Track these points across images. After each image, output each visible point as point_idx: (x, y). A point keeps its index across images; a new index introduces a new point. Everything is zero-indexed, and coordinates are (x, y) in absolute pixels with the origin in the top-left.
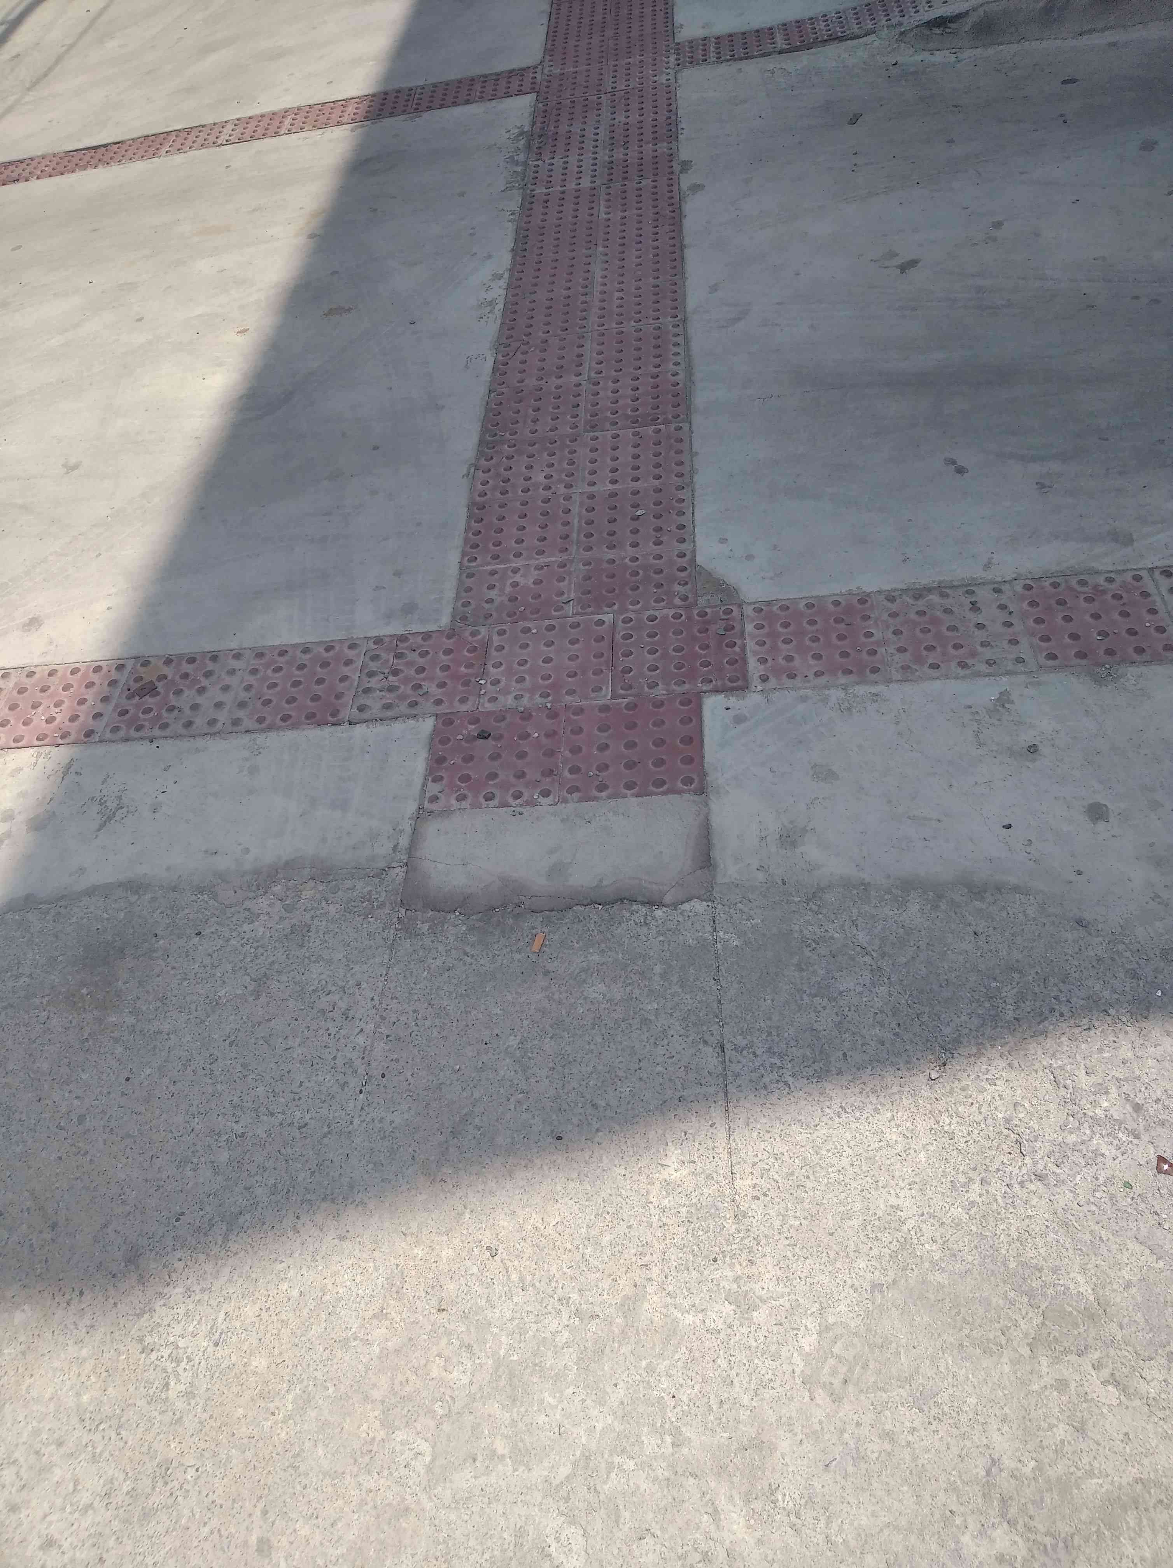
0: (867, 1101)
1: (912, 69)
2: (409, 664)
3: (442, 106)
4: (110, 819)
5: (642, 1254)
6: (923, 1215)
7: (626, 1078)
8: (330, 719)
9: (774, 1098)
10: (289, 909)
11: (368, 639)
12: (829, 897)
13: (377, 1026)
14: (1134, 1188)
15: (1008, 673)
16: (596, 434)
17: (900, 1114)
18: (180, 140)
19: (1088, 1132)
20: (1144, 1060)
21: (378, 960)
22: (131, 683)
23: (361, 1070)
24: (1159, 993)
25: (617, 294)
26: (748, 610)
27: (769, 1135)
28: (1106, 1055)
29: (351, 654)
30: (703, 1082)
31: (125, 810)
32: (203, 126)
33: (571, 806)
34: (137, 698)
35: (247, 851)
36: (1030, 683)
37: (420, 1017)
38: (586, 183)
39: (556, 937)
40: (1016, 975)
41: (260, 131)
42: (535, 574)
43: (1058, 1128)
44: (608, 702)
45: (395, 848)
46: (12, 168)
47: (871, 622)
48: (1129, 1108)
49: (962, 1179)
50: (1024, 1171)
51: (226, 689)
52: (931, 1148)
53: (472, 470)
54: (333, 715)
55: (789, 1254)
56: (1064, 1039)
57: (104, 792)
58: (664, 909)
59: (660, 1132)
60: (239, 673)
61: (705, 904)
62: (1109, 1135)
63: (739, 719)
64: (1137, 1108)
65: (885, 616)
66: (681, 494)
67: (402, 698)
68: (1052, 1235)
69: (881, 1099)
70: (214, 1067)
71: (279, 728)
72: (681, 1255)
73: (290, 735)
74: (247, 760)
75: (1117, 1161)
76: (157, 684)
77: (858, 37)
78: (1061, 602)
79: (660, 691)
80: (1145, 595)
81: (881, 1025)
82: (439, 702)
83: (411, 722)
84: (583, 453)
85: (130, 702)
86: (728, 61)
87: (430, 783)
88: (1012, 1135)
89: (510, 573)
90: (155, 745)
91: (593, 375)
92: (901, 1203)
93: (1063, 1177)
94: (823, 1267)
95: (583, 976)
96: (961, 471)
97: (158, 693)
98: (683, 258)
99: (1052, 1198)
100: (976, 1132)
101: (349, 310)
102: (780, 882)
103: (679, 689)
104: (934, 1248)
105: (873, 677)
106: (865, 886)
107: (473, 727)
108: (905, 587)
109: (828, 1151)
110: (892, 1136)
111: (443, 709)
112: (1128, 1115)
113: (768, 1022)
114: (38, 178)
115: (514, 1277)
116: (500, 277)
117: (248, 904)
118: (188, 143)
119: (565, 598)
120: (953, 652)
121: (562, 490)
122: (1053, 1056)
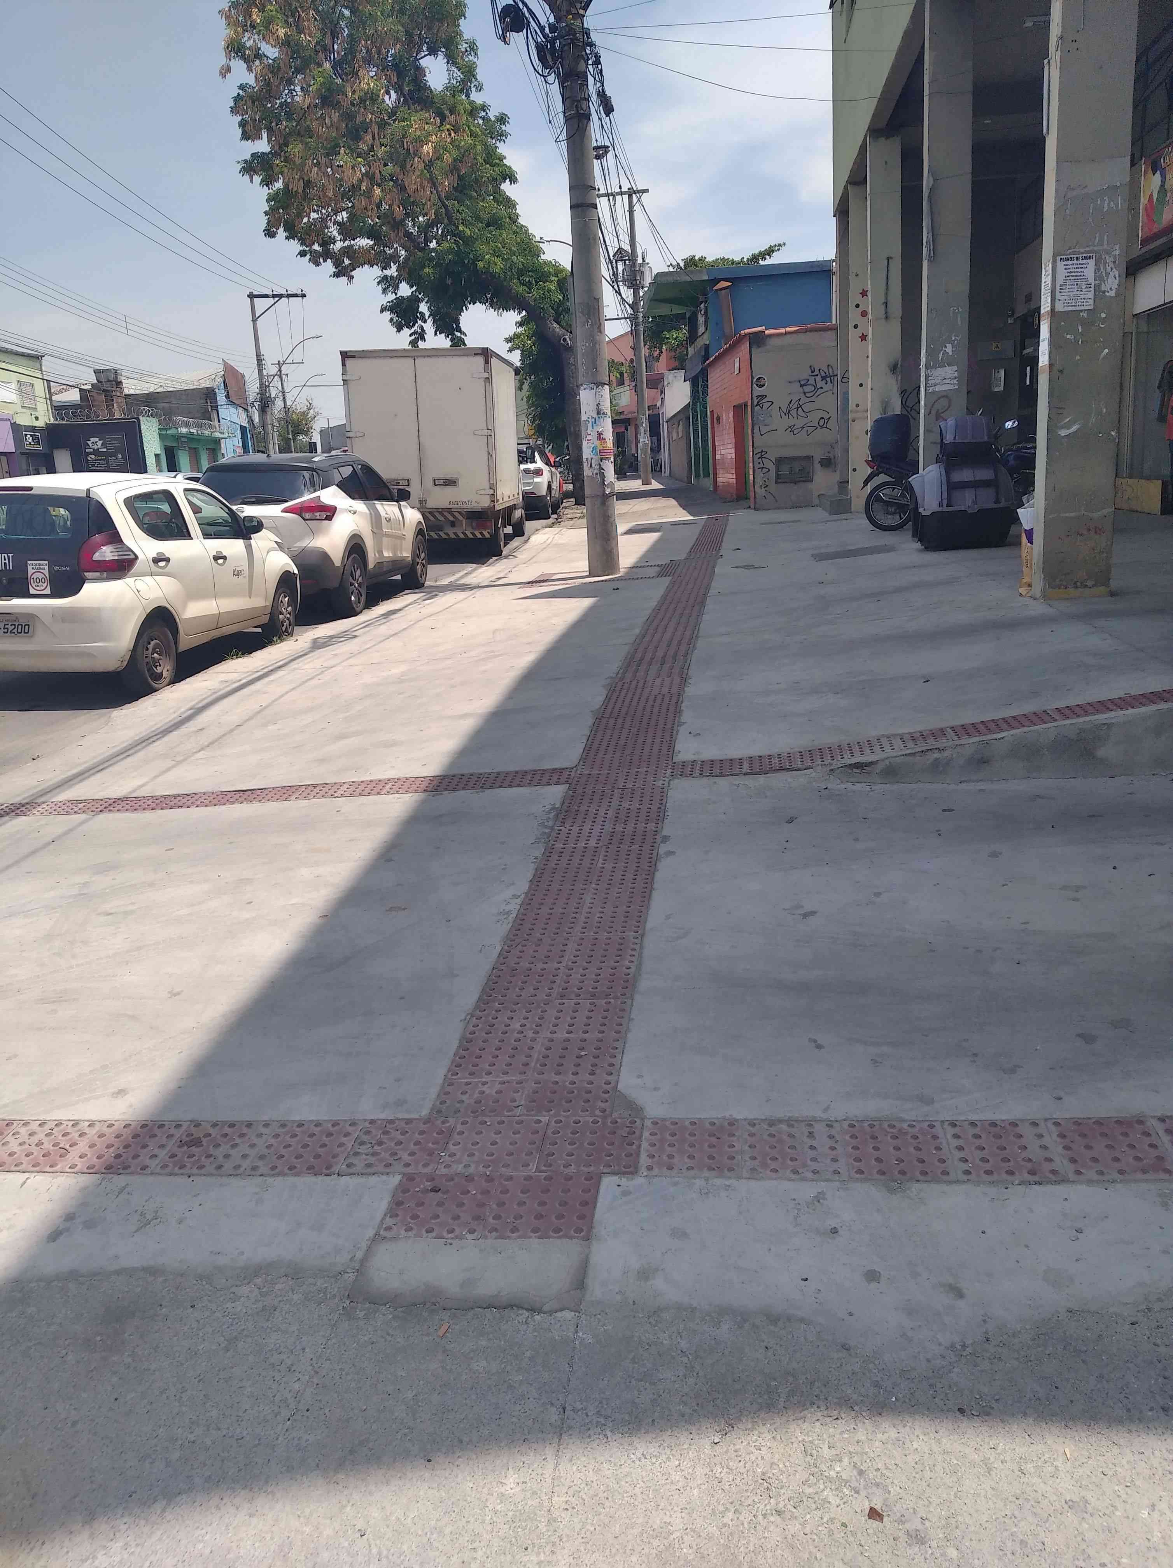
0: (663, 1452)
1: (838, 793)
2: (391, 1139)
3: (501, 787)
4: (146, 1225)
5: (473, 1541)
6: (686, 1529)
7: (489, 1424)
8: (324, 1171)
9: (594, 1445)
10: (263, 1295)
11: (365, 1120)
12: (665, 1315)
13: (311, 1377)
14: (849, 1526)
15: (827, 1180)
16: (564, 1001)
17: (685, 1463)
18: (308, 791)
19: (822, 1487)
20: (873, 1442)
21: (321, 1333)
22: (184, 1137)
23: (292, 1406)
24: (894, 1399)
25: (599, 915)
26: (648, 1123)
27: (585, 1469)
28: (846, 1436)
29: (350, 1129)
30: (544, 1430)
31: (159, 1220)
32: (326, 784)
33: (489, 1241)
34: (186, 1147)
35: (243, 1253)
36: (842, 1188)
37: (344, 1373)
38: (592, 843)
39: (457, 1327)
40: (791, 1379)
41: (367, 790)
42: (498, 1087)
43: (801, 1483)
44: (533, 1174)
45: (352, 1259)
46: (179, 798)
47: (735, 1139)
48: (855, 1472)
49: (721, 1508)
50: (768, 1507)
51: (253, 1146)
52: (703, 1487)
53: (469, 1017)
54: (327, 1168)
55: (582, 1549)
56: (818, 1424)
57: (146, 1208)
58: (542, 1315)
59: (505, 1461)
60: (264, 1137)
61: (573, 1313)
62: (837, 1489)
63: (626, 1193)
64: (861, 1473)
65: (746, 1136)
66: (617, 1044)
67: (381, 1161)
68: (779, 1551)
69: (674, 1452)
70: (183, 1395)
71: (285, 1175)
72: (501, 1543)
73: (291, 1180)
74: (256, 1193)
75: (839, 1508)
76: (202, 1139)
77: (799, 770)
78: (874, 1138)
79: (572, 1169)
80: (935, 1137)
81: (685, 1404)
82: (407, 1165)
83: (384, 1177)
84: (552, 1013)
85: (180, 1149)
86: (708, 776)
87: (388, 1219)
88: (765, 1484)
89: (480, 1085)
90: (191, 1179)
91: (570, 963)
92: (672, 1521)
93: (797, 1514)
94: (605, 1558)
95: (472, 1355)
96: (819, 1047)
97: (202, 1145)
98: (650, 896)
99: (785, 1527)
100: (739, 1479)
101: (404, 909)
102: (631, 1303)
103: (586, 1169)
104: (690, 1552)
105: (729, 1174)
106: (693, 1310)
107: (429, 1183)
108: (764, 1118)
109: (627, 1482)
110: (677, 1477)
111: (409, 1170)
112: (853, 1478)
113: (602, 1395)
114: (197, 807)
115: (374, 1551)
116: (517, 897)
117: (233, 1289)
118: (313, 793)
119: (516, 1104)
120: (790, 1163)
121: (530, 1034)
122: (807, 1434)
